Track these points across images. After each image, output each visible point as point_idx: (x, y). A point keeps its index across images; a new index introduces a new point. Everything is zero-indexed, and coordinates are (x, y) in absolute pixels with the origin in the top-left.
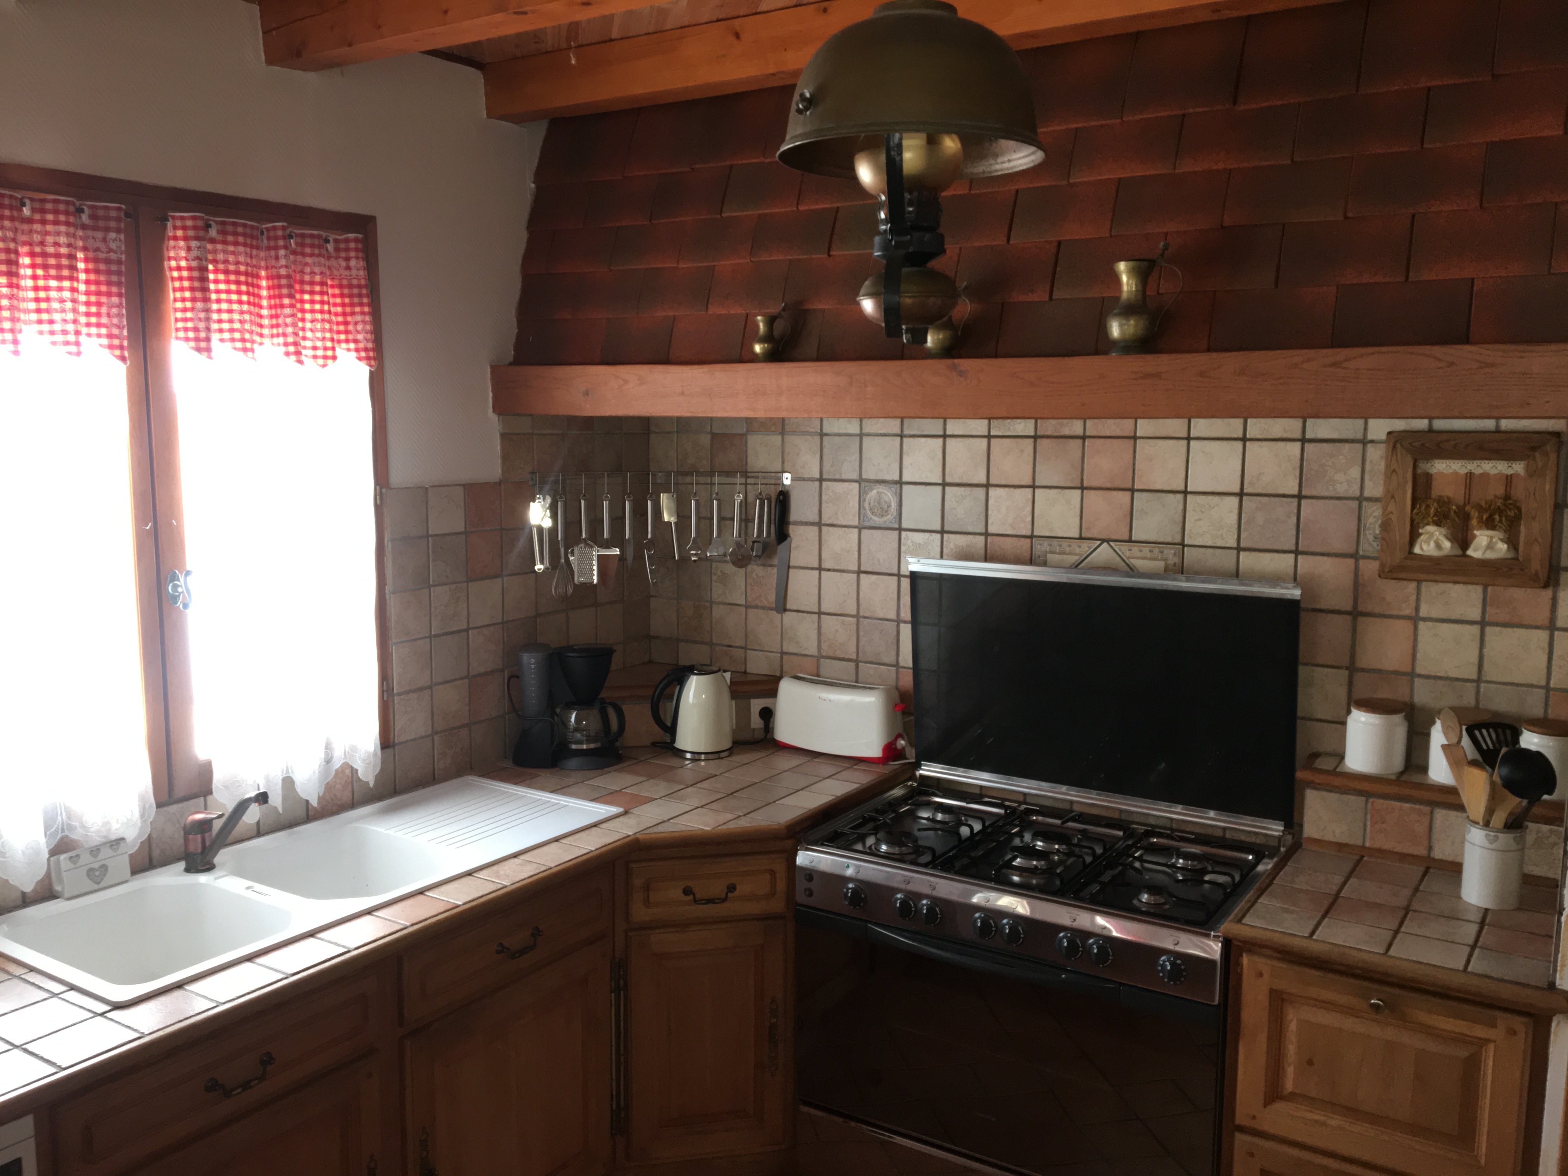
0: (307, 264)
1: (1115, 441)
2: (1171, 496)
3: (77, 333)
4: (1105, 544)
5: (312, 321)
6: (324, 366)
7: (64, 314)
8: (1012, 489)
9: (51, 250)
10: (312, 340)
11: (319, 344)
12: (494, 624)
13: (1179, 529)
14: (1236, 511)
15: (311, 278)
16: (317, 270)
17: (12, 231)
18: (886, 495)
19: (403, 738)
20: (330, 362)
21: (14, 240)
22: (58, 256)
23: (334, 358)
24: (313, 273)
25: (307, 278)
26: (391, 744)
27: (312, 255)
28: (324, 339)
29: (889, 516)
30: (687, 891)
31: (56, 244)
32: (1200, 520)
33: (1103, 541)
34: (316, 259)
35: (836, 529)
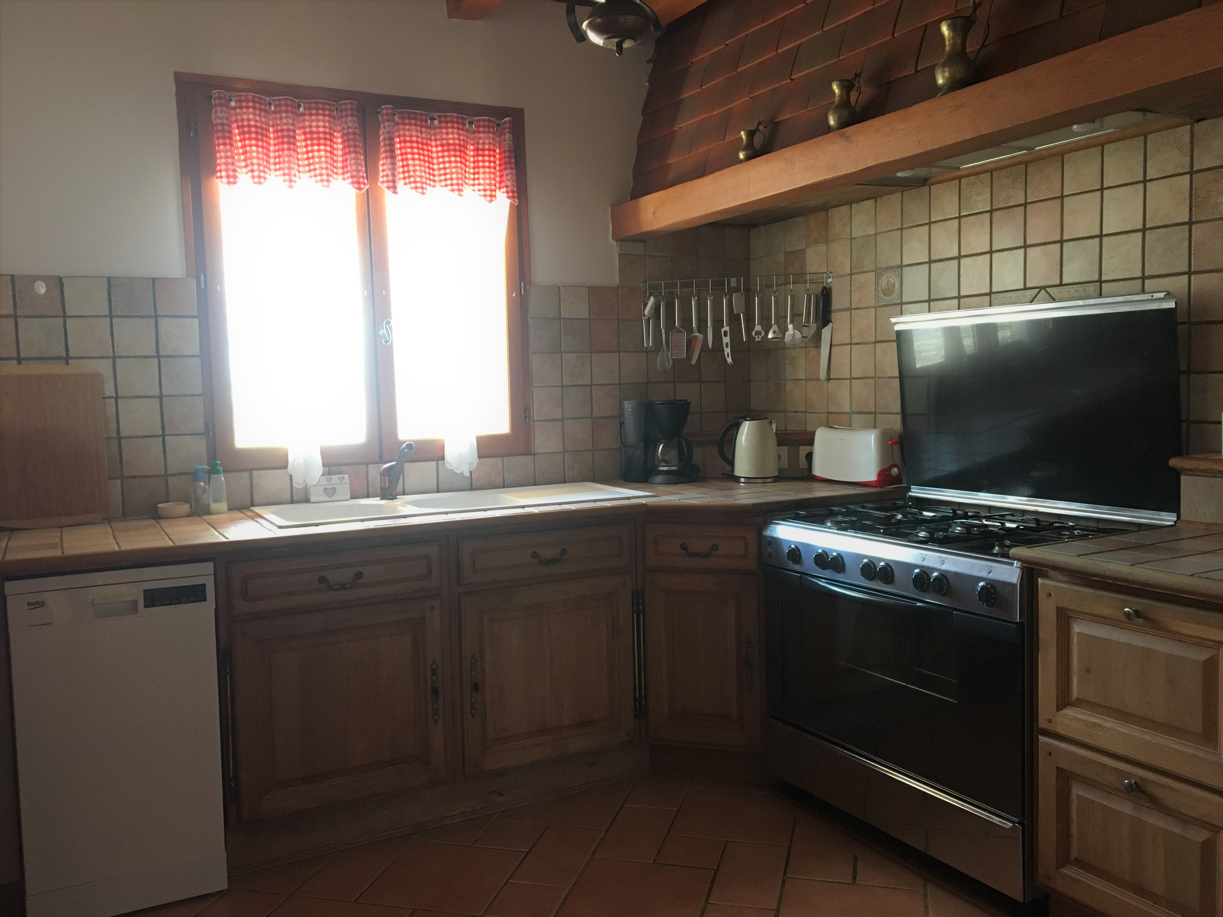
0: (480, 138)
1: (1048, 202)
2: (1090, 241)
3: (328, 175)
4: (1043, 291)
5: (484, 173)
6: (491, 201)
7: (321, 165)
8: (976, 257)
9: (314, 130)
10: (483, 185)
11: (488, 187)
12: (612, 384)
13: (1097, 269)
14: (1140, 245)
15: (483, 146)
16: (486, 141)
17: (292, 120)
18: (892, 278)
19: (540, 451)
20: (494, 199)
21: (293, 124)
22: (318, 133)
23: (495, 196)
24: (484, 143)
25: (480, 146)
26: (533, 453)
27: (483, 132)
28: (490, 184)
29: (894, 294)
30: (683, 547)
31: (317, 126)
32: (1112, 257)
33: (1041, 288)
34: (486, 135)
35: (860, 310)
